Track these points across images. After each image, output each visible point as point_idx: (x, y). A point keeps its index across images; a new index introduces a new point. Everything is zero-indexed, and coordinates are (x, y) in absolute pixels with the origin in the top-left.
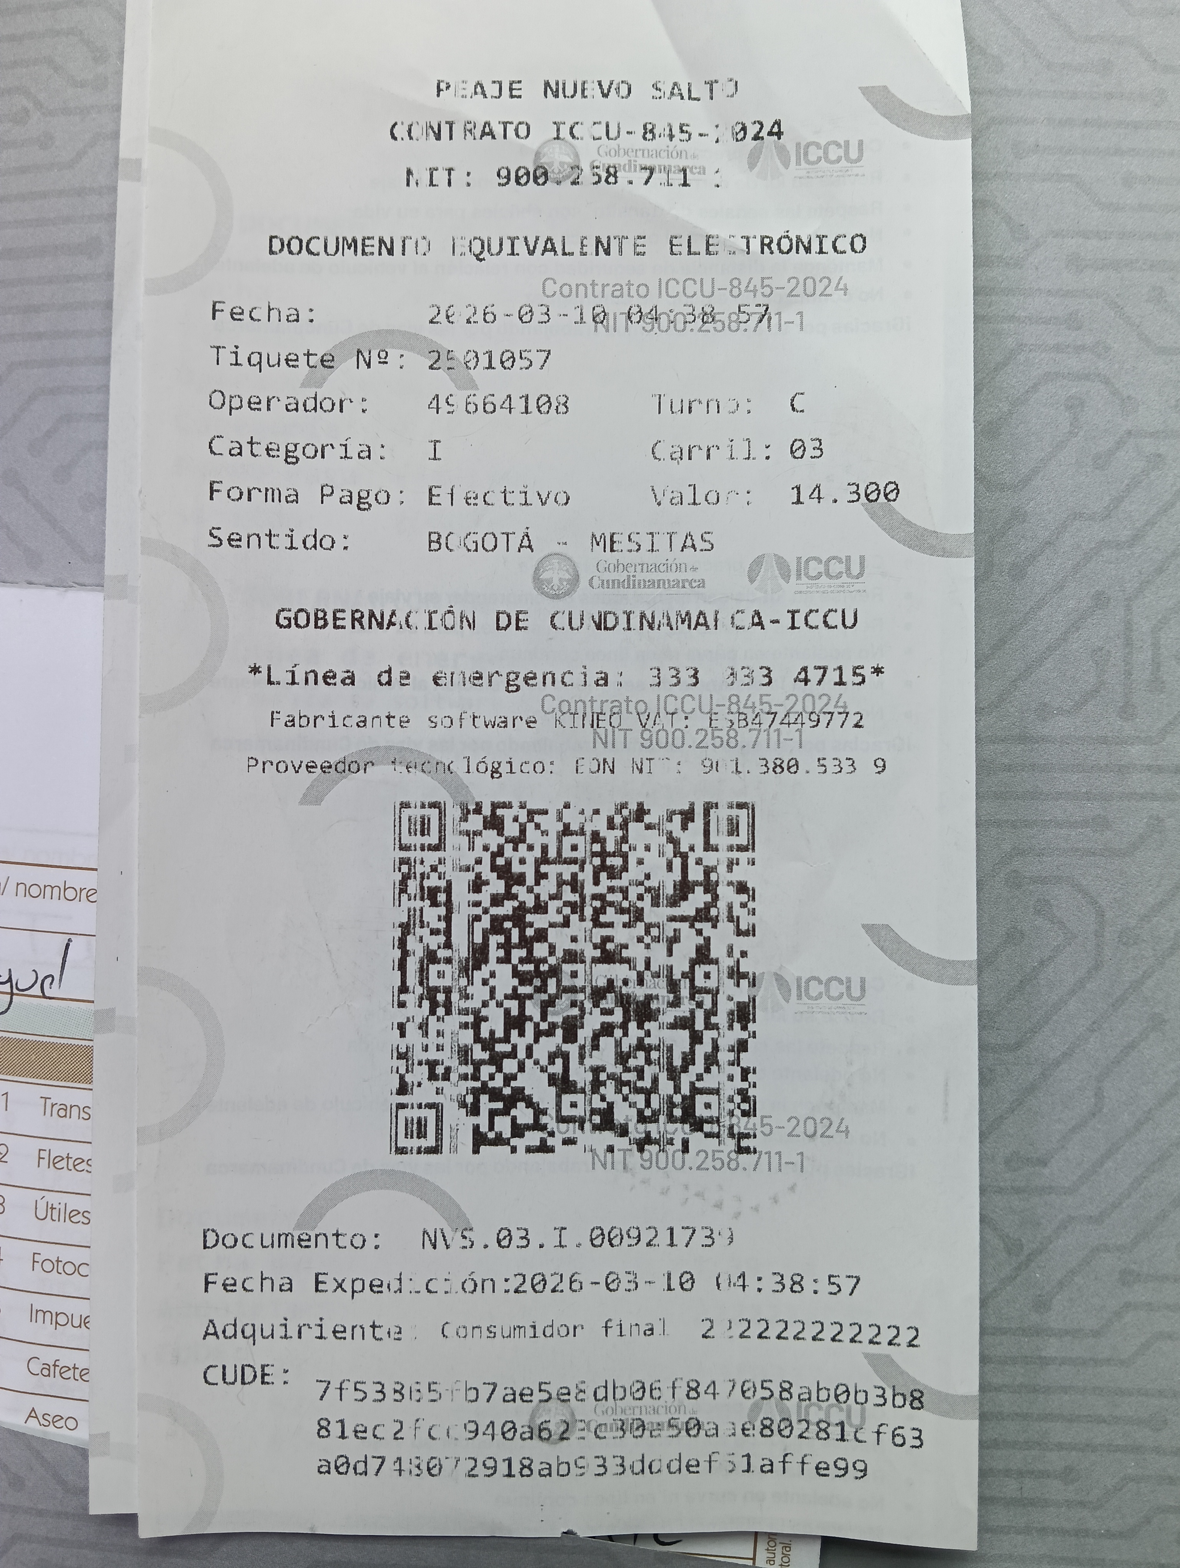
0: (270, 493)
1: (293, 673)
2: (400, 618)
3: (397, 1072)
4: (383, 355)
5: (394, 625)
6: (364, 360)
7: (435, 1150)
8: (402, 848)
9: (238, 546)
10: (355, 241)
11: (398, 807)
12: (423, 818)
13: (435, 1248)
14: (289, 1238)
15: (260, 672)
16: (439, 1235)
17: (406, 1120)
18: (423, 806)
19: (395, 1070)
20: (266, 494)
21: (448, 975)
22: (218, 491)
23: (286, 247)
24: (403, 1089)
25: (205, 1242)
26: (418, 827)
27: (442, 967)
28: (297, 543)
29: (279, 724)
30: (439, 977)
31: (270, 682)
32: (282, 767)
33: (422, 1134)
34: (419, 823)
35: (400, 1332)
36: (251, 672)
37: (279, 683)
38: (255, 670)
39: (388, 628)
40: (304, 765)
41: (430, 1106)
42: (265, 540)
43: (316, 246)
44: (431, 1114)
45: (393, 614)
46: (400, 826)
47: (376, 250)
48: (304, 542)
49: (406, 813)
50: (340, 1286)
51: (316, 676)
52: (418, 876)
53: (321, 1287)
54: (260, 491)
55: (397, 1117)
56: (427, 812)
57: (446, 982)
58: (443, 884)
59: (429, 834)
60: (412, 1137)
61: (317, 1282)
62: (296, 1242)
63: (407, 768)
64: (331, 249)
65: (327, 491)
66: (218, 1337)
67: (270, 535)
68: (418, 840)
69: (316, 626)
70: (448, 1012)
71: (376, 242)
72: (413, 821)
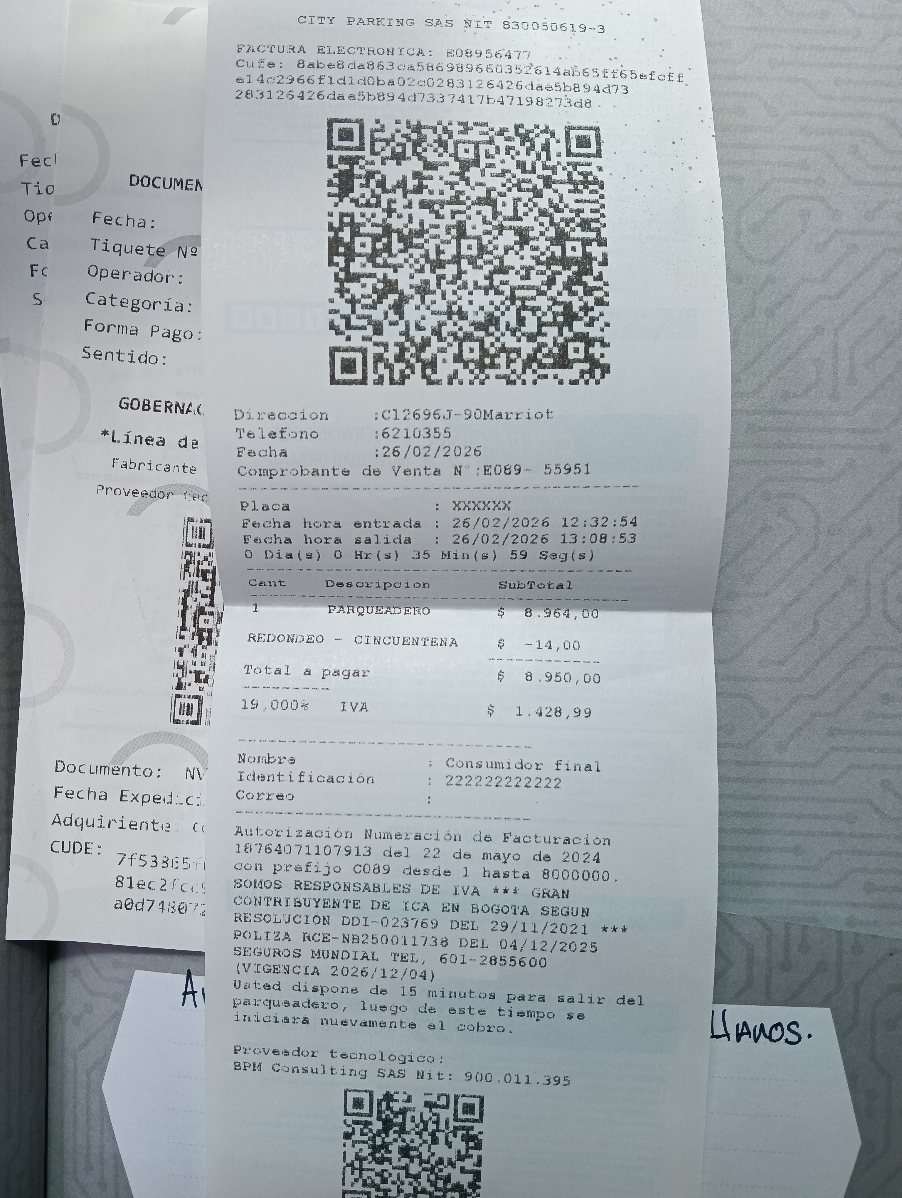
0: (121, 328)
1: (128, 436)
2: (194, 408)
3: (177, 676)
4: (194, 250)
5: (190, 411)
6: (183, 253)
7: (196, 723)
8: (187, 545)
9: (100, 359)
10: (181, 181)
11: (186, 520)
12: (201, 528)
13: (193, 779)
14: (107, 769)
15: (108, 434)
16: (196, 771)
17: (181, 704)
18: (201, 521)
19: (175, 675)
20: (119, 329)
21: (211, 622)
22: (90, 325)
23: (140, 182)
24: (180, 686)
25: (57, 768)
26: (198, 534)
27: (207, 617)
28: (136, 359)
29: (118, 466)
30: (205, 623)
31: (113, 441)
32: (118, 492)
33: (189, 713)
34: (198, 531)
35: (169, 827)
36: (102, 434)
37: (119, 442)
38: (105, 433)
39: (186, 414)
40: (131, 492)
41: (195, 697)
42: (116, 356)
43: (158, 182)
44: (195, 702)
45: (190, 405)
46: (187, 532)
47: (194, 187)
48: (139, 359)
49: (191, 524)
50: (135, 798)
51: (141, 439)
52: (196, 562)
53: (124, 798)
54: (115, 326)
55: (175, 702)
56: (204, 525)
57: (209, 626)
58: (210, 568)
59: (204, 538)
60: (183, 714)
61: (122, 796)
62: (111, 772)
63: (193, 498)
64: (167, 185)
65: (155, 329)
66: (61, 825)
67: (119, 353)
68: (198, 541)
69: (143, 409)
70: (209, 644)
71: (194, 183)
72: (195, 529)
